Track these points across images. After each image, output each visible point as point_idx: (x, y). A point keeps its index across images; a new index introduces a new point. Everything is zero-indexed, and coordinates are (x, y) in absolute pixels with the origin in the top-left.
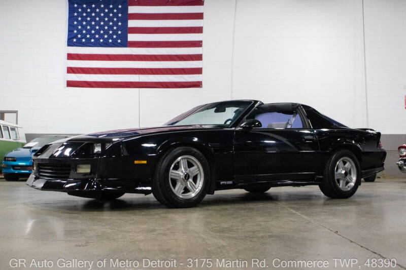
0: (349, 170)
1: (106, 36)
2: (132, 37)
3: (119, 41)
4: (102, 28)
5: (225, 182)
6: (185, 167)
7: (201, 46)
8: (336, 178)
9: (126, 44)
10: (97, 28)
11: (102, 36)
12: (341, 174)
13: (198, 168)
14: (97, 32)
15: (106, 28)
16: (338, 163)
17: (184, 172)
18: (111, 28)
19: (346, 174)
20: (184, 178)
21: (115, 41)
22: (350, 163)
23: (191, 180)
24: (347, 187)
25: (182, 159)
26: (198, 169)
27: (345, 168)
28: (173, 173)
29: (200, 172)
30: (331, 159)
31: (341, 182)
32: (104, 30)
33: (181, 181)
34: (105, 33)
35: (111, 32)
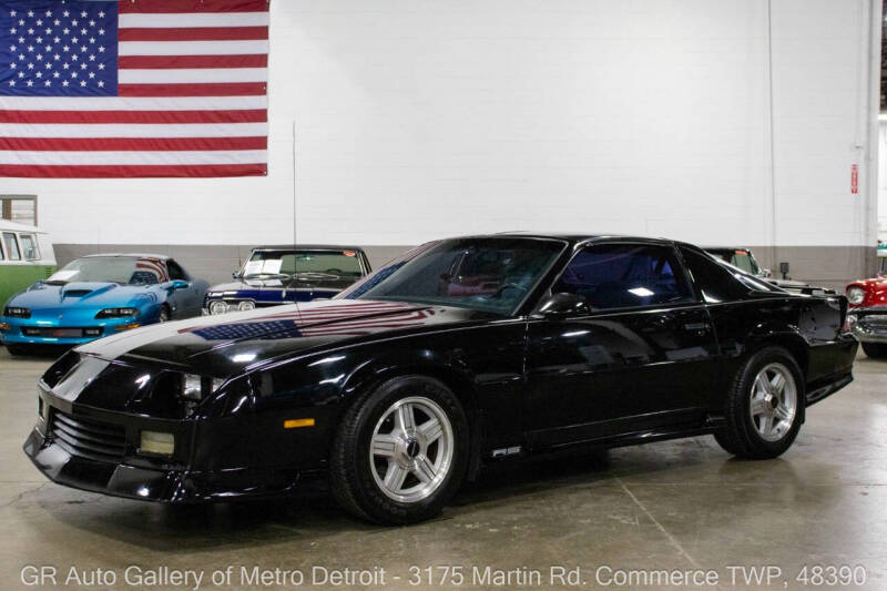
0: (780, 391)
1: (74, 75)
2: (126, 76)
3: (101, 84)
4: (66, 57)
5: (503, 451)
6: (408, 425)
7: (264, 93)
8: (752, 414)
9: (113, 89)
10: (57, 57)
11: (66, 75)
12: (762, 402)
13: (440, 423)
14: (57, 66)
15: (75, 57)
16: (758, 377)
17: (407, 436)
18: (83, 57)
19: (774, 402)
20: (406, 453)
21: (93, 84)
22: (783, 375)
23: (422, 456)
24: (775, 430)
25: (402, 406)
26: (439, 427)
27: (773, 389)
28: (379, 444)
29: (445, 434)
30: (742, 371)
31: (763, 421)
32: (70, 62)
33: (399, 461)
34: (72, 68)
35: (84, 66)
